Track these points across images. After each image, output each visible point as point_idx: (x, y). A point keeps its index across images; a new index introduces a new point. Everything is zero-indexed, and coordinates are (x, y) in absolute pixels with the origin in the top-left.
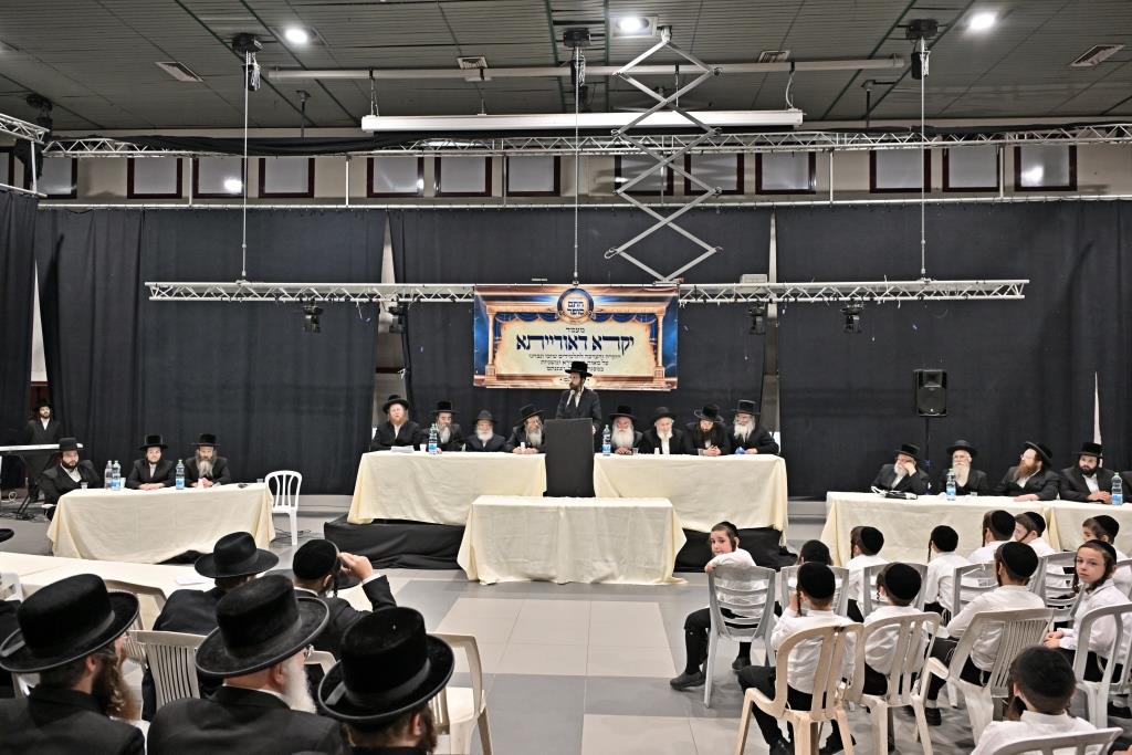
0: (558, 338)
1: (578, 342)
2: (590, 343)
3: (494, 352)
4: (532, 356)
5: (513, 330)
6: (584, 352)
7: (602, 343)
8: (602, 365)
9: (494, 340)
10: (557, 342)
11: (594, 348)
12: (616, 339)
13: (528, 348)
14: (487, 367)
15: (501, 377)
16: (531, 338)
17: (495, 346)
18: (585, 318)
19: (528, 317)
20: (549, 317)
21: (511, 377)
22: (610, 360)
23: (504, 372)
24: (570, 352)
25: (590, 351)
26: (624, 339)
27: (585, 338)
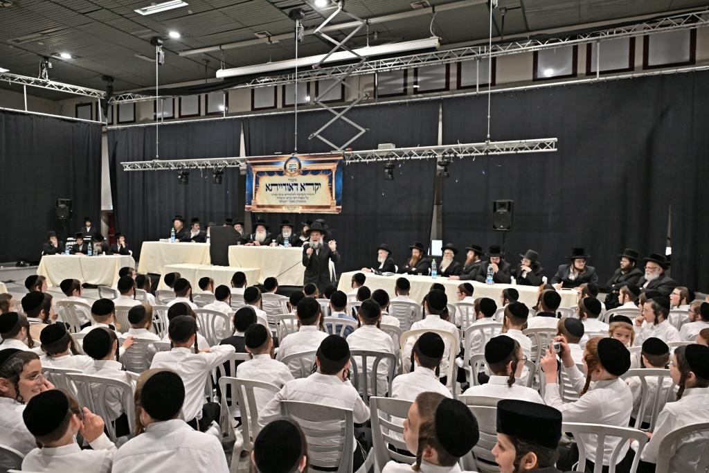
0: (284, 185)
1: (294, 187)
2: (299, 187)
3: (255, 193)
4: (272, 195)
5: (265, 180)
6: (297, 192)
7: (305, 187)
8: (305, 199)
9: (256, 187)
10: (284, 187)
11: (301, 190)
12: (312, 184)
13: (271, 190)
14: (252, 201)
15: (258, 206)
16: (273, 185)
17: (256, 190)
18: (297, 174)
19: (271, 173)
20: (280, 173)
21: (263, 206)
22: (308, 196)
23: (260, 204)
24: (290, 192)
25: (299, 191)
26: (317, 184)
27: (296, 185)
